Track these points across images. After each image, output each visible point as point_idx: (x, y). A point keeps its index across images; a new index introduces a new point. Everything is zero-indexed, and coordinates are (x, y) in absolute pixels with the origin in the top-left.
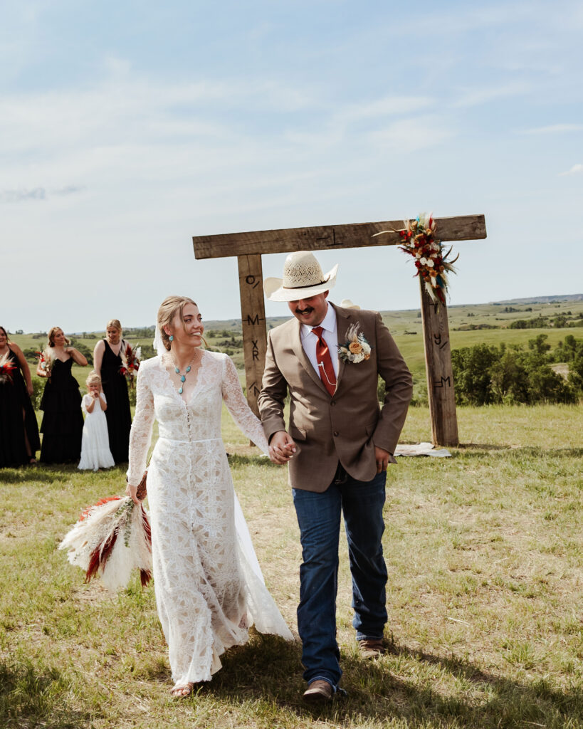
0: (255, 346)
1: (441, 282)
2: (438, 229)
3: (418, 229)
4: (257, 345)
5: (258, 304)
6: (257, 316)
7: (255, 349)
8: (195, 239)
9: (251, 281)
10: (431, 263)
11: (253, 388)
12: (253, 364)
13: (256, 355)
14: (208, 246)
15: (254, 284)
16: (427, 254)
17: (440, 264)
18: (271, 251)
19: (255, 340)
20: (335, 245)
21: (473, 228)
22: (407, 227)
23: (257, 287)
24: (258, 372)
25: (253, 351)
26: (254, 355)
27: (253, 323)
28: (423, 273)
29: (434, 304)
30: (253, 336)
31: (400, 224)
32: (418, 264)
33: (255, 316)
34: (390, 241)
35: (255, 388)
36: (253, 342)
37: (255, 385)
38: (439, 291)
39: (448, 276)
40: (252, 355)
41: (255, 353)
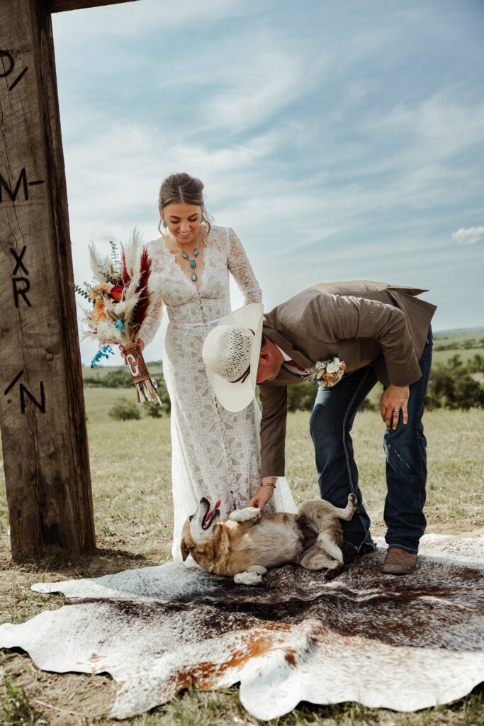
0: (19, 263)
4: (26, 261)
5: (25, 139)
6: (23, 173)
7: (20, 273)
11: (17, 387)
12: (15, 319)
13: (23, 292)
15: (15, 75)
19: (20, 245)
23: (19, 86)
24: (31, 343)
25: (15, 281)
26: (16, 292)
27: (13, 197)
30: (12, 234)
33: (16, 173)
35: (22, 388)
36: (13, 252)
37: (21, 381)
40: (10, 292)
41: (21, 285)
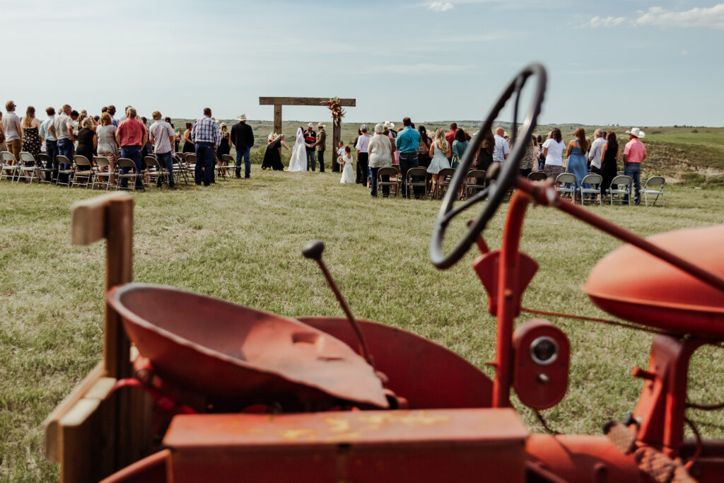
1: (339, 120)
2: (341, 102)
3: (334, 102)
5: (280, 122)
8: (260, 98)
9: (278, 114)
10: (337, 114)
14: (264, 101)
16: (336, 110)
17: (340, 114)
18: (286, 104)
20: (307, 104)
21: (352, 103)
22: (331, 101)
23: (280, 117)
27: (278, 128)
28: (334, 116)
29: (337, 127)
31: (328, 99)
32: (333, 114)
33: (278, 126)
34: (325, 105)
38: (339, 123)
39: (342, 118)
